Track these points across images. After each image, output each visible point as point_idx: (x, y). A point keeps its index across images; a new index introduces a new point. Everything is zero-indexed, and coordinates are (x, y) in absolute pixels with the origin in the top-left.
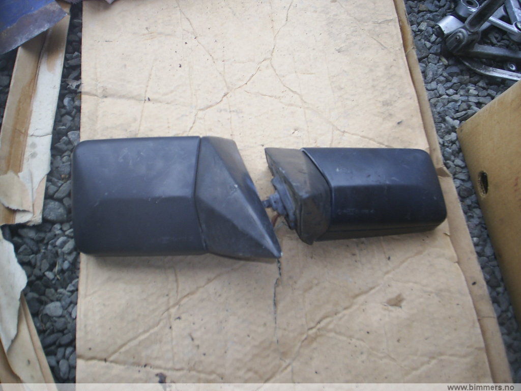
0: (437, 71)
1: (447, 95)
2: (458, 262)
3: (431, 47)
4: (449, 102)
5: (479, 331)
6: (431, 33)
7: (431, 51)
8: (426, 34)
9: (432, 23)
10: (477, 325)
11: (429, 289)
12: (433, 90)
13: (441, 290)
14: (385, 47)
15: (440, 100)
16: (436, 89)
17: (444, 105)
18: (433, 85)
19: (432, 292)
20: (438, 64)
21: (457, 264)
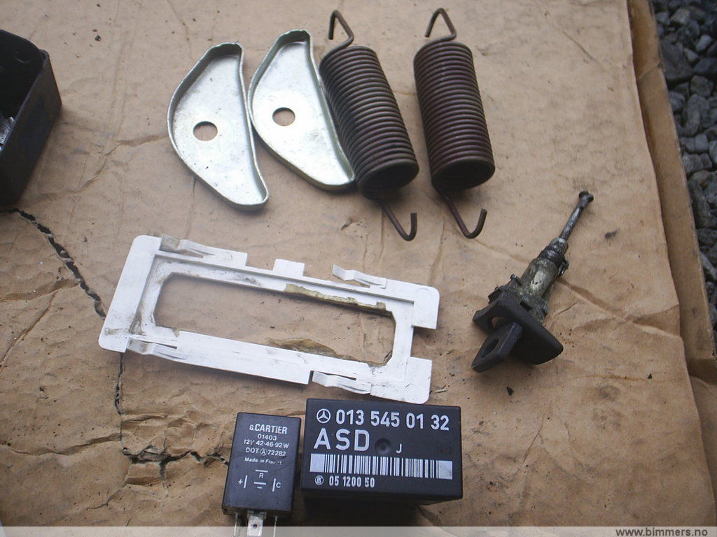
0: (709, 112)
3: (697, 61)
6: (698, 33)
7: (698, 68)
8: (688, 32)
9: (700, 13)
12: (699, 153)
14: (591, 58)
18: (700, 142)
20: (711, 99)
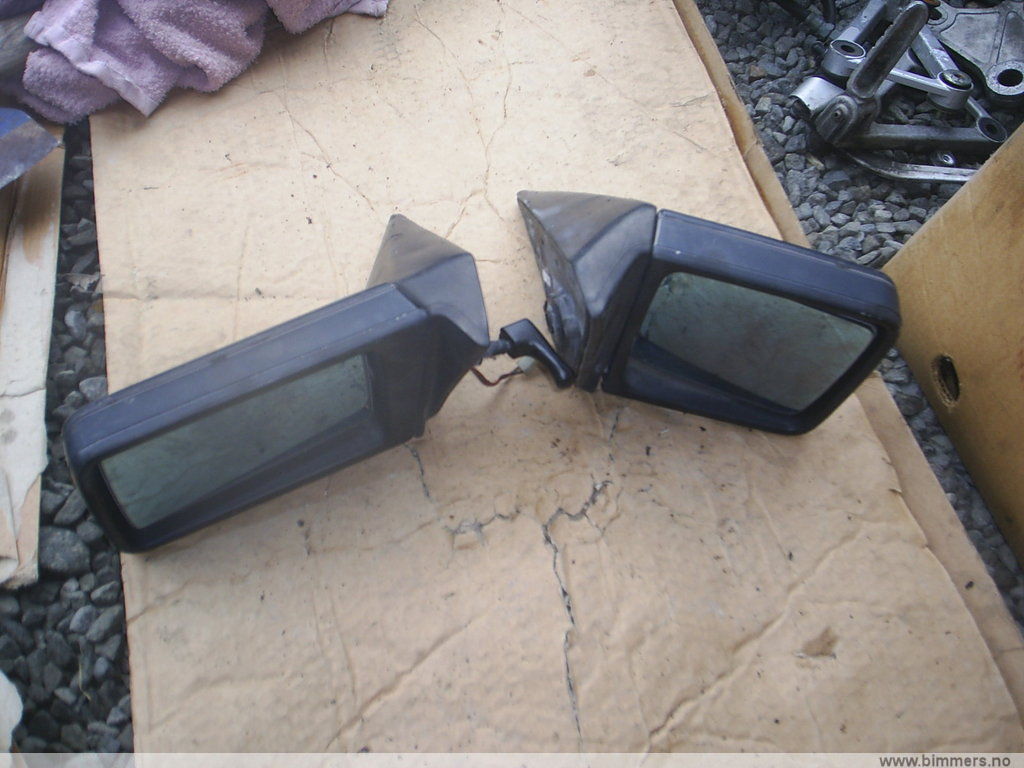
0: (806, 183)
1: (835, 224)
2: (930, 546)
3: (786, 141)
4: (841, 238)
5: (1001, 681)
6: (782, 115)
7: (788, 147)
8: (772, 118)
9: (780, 97)
10: (995, 669)
11: (884, 609)
12: (807, 219)
13: (908, 608)
14: (702, 149)
15: (824, 237)
16: (812, 216)
17: (833, 246)
18: (805, 209)
19: (889, 615)
20: (806, 171)
21: (927, 549)
